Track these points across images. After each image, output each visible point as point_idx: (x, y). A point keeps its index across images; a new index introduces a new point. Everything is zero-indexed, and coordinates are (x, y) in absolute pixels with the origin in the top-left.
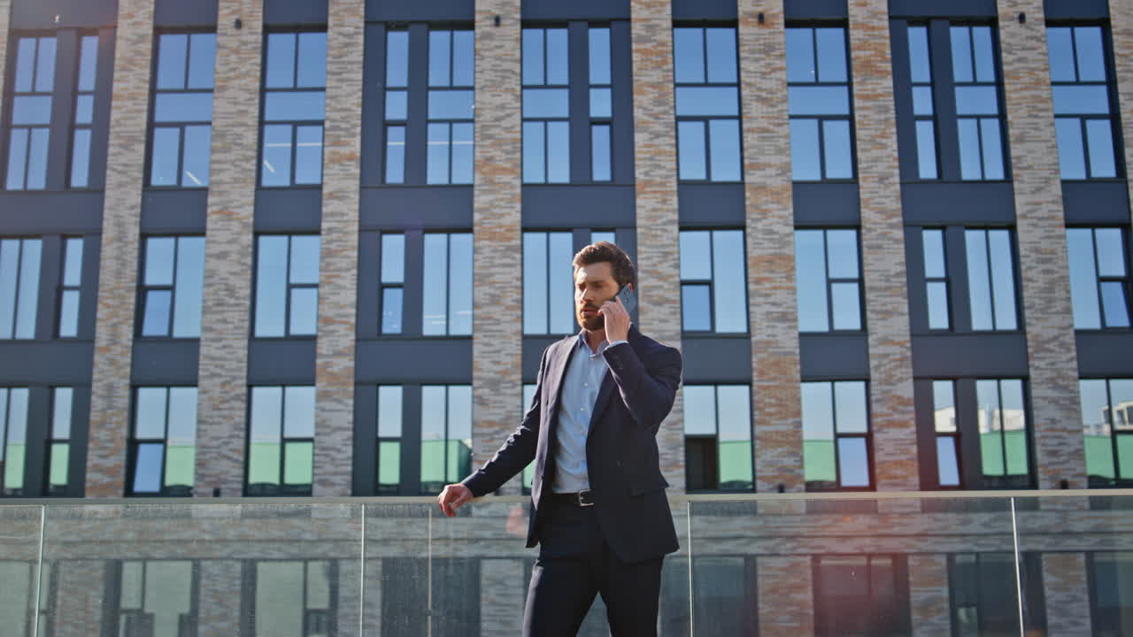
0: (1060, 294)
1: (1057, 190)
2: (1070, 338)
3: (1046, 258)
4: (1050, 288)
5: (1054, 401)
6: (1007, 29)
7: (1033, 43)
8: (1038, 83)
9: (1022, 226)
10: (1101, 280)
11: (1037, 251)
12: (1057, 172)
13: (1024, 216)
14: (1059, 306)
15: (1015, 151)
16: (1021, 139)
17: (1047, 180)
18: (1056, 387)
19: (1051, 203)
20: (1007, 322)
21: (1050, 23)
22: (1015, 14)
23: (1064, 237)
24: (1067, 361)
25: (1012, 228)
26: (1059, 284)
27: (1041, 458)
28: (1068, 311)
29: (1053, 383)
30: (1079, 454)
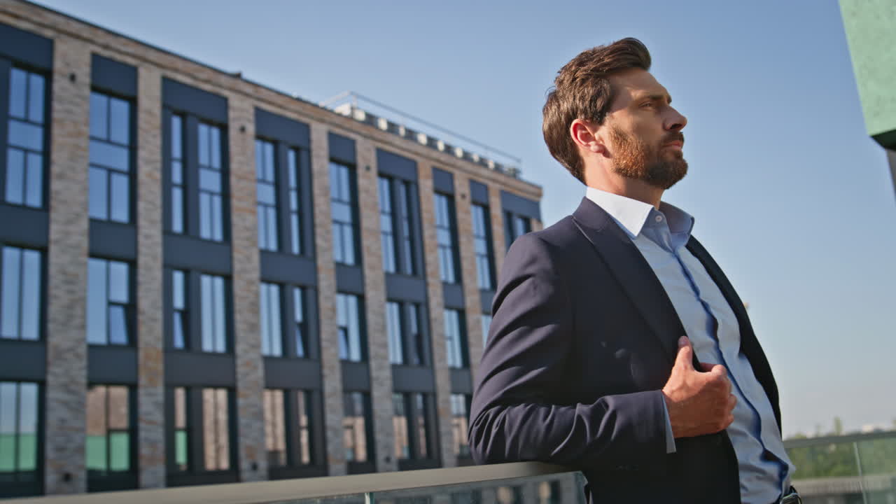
0: (78, 311)
1: (84, 225)
2: (83, 350)
3: (71, 280)
4: (70, 306)
5: (65, 404)
6: (60, 84)
7: (78, 100)
8: (79, 134)
9: (53, 250)
10: (111, 304)
11: (64, 273)
12: (86, 209)
13: (57, 242)
14: (77, 322)
15: (55, 185)
16: (61, 176)
17: (78, 215)
18: (70, 392)
19: (79, 235)
20: (31, 332)
21: (95, 89)
22: (68, 71)
23: (85, 264)
24: (79, 370)
25: (44, 252)
26: (78, 303)
27: (50, 453)
28: (83, 327)
29: (66, 388)
30: (81, 450)
